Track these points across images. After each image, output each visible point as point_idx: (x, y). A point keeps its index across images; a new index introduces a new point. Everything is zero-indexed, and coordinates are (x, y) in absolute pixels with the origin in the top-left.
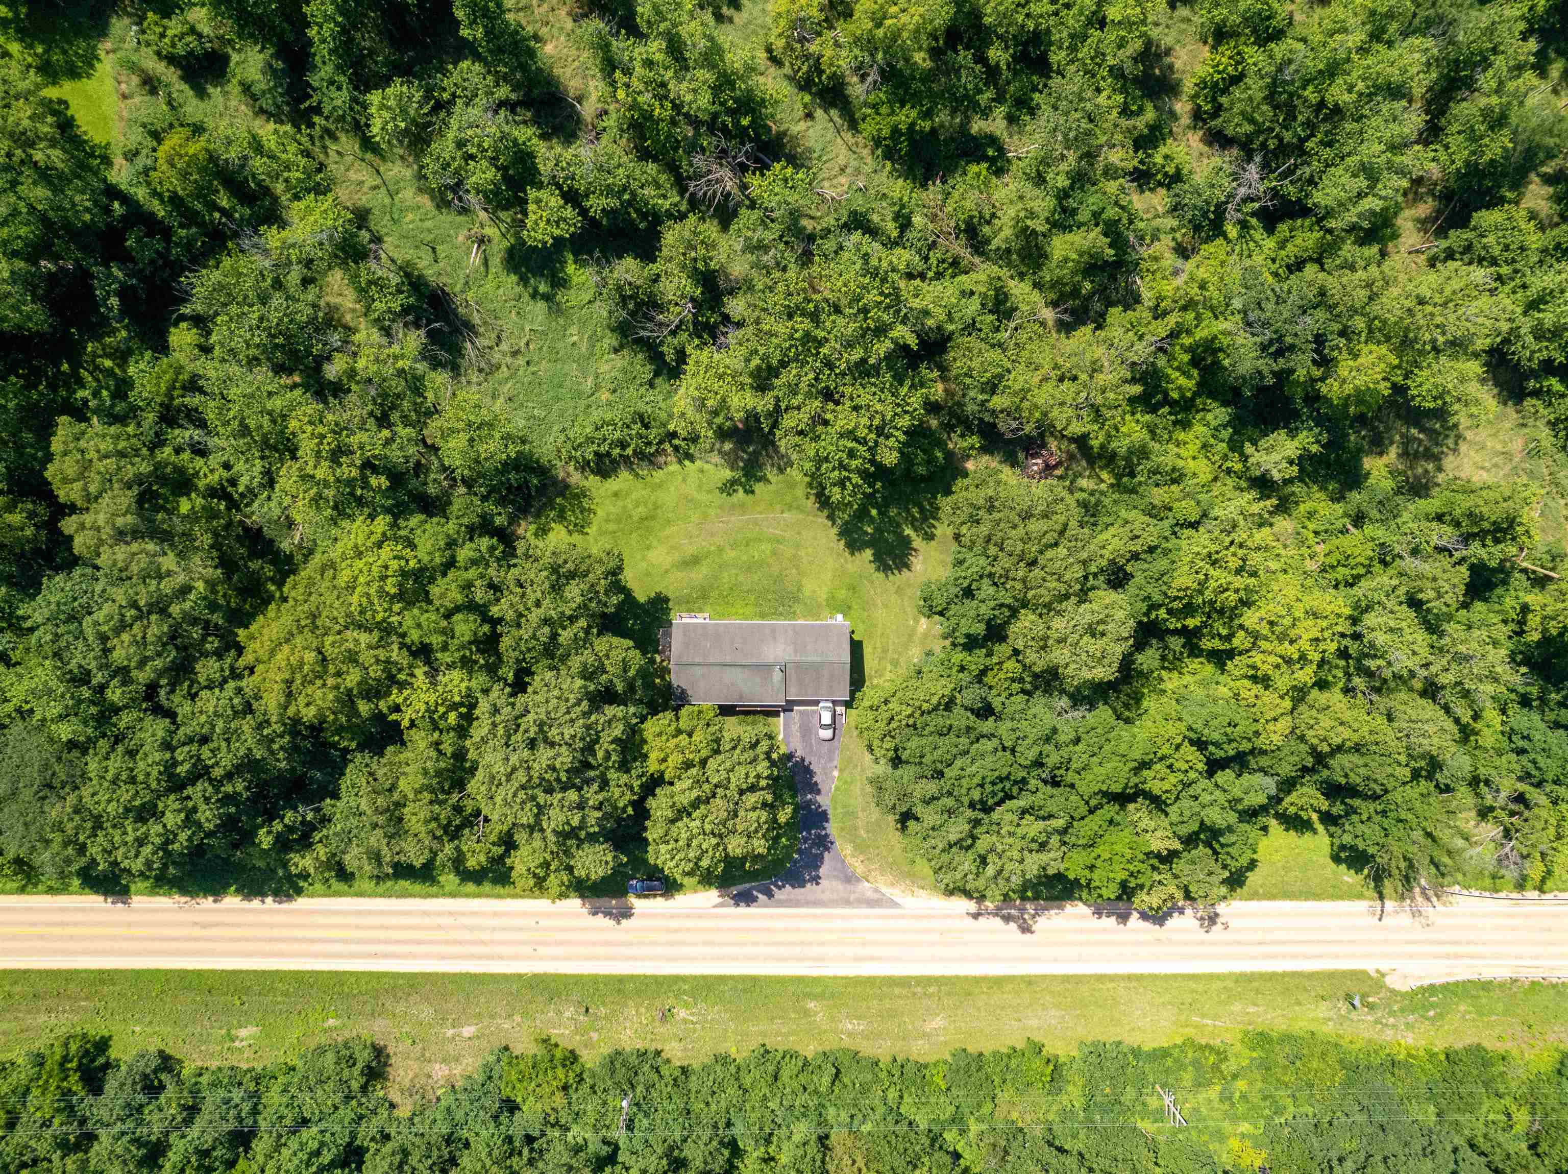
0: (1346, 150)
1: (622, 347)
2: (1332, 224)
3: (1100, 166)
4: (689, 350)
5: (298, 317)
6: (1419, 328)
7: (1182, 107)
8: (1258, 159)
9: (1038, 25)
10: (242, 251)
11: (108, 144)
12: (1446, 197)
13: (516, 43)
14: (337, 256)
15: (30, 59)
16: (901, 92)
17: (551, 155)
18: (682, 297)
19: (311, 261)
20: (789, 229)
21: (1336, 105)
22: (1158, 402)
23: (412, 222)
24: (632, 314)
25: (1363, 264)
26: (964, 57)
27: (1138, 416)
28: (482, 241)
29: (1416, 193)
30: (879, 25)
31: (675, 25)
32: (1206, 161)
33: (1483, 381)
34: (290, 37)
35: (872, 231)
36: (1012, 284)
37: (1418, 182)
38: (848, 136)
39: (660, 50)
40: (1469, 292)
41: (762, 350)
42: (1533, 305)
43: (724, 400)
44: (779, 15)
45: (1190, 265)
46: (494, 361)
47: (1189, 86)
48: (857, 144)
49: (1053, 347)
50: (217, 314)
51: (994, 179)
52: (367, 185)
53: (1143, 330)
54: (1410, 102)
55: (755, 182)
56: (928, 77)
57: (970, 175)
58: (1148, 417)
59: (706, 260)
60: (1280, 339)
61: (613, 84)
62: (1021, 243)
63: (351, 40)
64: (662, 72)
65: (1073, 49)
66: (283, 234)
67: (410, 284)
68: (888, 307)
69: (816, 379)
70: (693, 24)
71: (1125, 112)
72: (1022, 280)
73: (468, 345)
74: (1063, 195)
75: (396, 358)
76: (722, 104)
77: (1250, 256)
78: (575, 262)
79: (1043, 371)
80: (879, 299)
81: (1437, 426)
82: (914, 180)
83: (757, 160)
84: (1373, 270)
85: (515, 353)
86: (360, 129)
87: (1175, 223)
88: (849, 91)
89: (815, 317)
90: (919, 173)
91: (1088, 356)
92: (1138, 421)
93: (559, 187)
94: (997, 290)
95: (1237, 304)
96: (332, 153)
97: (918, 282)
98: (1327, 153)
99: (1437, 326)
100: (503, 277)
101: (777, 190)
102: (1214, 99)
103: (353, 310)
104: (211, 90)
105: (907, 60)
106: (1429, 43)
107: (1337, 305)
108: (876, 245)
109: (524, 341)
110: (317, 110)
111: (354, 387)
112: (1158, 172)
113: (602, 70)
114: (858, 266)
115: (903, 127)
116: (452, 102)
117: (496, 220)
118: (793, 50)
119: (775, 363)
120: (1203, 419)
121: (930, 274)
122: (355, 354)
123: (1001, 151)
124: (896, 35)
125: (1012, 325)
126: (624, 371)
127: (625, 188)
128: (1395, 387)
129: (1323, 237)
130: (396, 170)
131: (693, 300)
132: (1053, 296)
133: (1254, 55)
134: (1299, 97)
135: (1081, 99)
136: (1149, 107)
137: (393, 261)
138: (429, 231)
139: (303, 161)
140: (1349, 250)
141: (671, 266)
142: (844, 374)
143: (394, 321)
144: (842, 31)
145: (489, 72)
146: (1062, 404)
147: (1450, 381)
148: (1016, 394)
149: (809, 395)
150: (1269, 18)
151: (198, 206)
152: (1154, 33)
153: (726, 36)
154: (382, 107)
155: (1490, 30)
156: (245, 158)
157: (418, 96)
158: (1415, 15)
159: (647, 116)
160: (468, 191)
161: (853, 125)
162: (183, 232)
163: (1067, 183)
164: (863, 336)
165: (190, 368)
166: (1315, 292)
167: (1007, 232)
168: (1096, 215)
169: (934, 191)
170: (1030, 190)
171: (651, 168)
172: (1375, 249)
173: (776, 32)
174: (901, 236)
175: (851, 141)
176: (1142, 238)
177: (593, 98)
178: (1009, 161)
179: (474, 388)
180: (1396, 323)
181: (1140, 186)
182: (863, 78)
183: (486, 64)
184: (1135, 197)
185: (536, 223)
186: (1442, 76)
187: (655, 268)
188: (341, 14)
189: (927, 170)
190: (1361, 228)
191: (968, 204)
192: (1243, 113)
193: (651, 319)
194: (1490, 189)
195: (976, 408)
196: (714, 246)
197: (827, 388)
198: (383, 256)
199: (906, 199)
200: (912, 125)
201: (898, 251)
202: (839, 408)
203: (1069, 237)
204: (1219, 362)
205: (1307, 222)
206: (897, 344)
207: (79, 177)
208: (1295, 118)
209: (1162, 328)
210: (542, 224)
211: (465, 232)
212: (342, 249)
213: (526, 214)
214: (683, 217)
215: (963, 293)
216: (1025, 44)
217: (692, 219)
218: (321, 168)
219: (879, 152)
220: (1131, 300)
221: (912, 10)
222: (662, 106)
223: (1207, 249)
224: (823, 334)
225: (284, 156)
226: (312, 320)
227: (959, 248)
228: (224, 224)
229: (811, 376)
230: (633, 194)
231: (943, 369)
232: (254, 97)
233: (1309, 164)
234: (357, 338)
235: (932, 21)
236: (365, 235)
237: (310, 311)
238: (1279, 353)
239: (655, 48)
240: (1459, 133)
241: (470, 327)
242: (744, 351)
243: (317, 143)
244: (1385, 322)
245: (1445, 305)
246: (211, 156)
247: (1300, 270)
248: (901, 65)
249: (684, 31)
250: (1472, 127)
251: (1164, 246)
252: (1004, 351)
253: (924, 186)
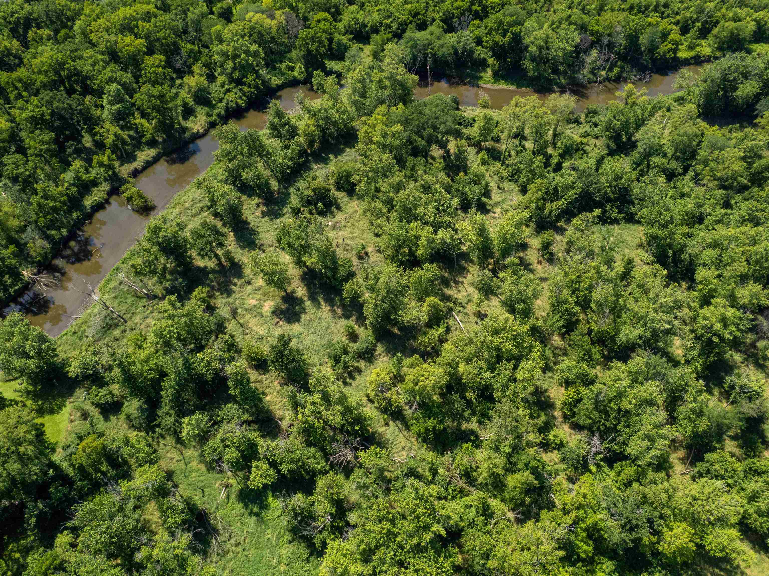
0: (636, 429)
1: (293, 540)
2: (640, 463)
3: (524, 442)
4: (328, 541)
5: (127, 527)
6: (699, 513)
7: (557, 413)
8: (597, 435)
9: (486, 382)
10: (106, 492)
11: (57, 442)
12: (689, 447)
13: (254, 396)
14: (154, 494)
15: (34, 407)
16: (428, 412)
17: (265, 445)
18: (326, 513)
19: (141, 497)
20: (378, 477)
21: (626, 409)
22: (575, 560)
23: (195, 477)
24: (300, 522)
25: (660, 481)
26: (455, 396)
27: (566, 568)
28: (227, 486)
29: (674, 446)
30: (416, 385)
31: (326, 387)
32: (573, 437)
33: (742, 540)
34: (153, 394)
35: (419, 477)
36: (490, 500)
37: (674, 441)
38: (405, 433)
39: (318, 398)
40: (716, 493)
41: (366, 540)
42: (753, 498)
43: (346, 569)
44: (372, 382)
45: (576, 487)
46: (226, 549)
47: (558, 404)
48: (409, 436)
49: (516, 532)
50: (85, 526)
51: (476, 450)
52: (175, 459)
53: (560, 521)
54: (658, 407)
55: (362, 455)
56: (440, 406)
57: (464, 449)
58: (571, 569)
59: (338, 493)
60: (630, 522)
61: (297, 413)
62: (492, 479)
63: (180, 396)
64: (319, 407)
65: (503, 391)
66: (130, 483)
67: (188, 508)
68: (430, 515)
69: (395, 555)
70: (334, 387)
71: (531, 417)
72: (495, 498)
73: (214, 540)
74: (509, 456)
75: (175, 548)
76: (346, 420)
77: (604, 480)
78: (273, 496)
79: (513, 546)
80: (424, 511)
81: (728, 567)
82: (438, 452)
83: (363, 445)
84: (666, 484)
85: (237, 545)
86: (176, 434)
87: (565, 466)
88: (405, 413)
89: (393, 521)
90: (440, 448)
91: (534, 535)
92: (567, 571)
93: (268, 459)
94: (483, 504)
95: (604, 504)
96: (161, 445)
97: (443, 501)
98: (628, 430)
99: (708, 511)
100: (236, 505)
101: (372, 458)
102: (571, 410)
103: (157, 522)
104: (111, 417)
105: (430, 399)
106: (658, 383)
107: (653, 503)
108: (421, 484)
109: (243, 538)
110: (159, 426)
111: (149, 565)
112: (552, 443)
113: (292, 407)
114: (413, 495)
115: (430, 428)
116: (221, 421)
117: (235, 476)
118: (378, 396)
119: (373, 547)
120: (601, 568)
121: (449, 497)
122: (153, 547)
123: (477, 437)
124: (424, 389)
125: (493, 522)
126: (294, 553)
127: (299, 460)
128: (697, 545)
129: (637, 469)
130: (190, 452)
131: (331, 514)
132: (512, 506)
133: (584, 391)
134: (609, 407)
135: (511, 413)
136: (542, 414)
137: (182, 497)
138: (202, 481)
139: (147, 449)
140: (651, 474)
141: (320, 497)
142: (409, 552)
143: (177, 528)
144: (400, 388)
145: (240, 408)
146: (525, 563)
147: (724, 541)
148: (499, 559)
149: (391, 564)
150: (587, 375)
151: (91, 470)
152: (539, 383)
153: (348, 391)
154: (189, 424)
155: (682, 377)
156: (120, 448)
157: (206, 419)
158: (648, 373)
159: (312, 426)
160: (223, 462)
161: (407, 428)
162: (79, 483)
163: (510, 450)
164: (418, 531)
165: (62, 556)
166: (641, 496)
167: (485, 475)
168: (527, 465)
169: (447, 457)
170: (492, 454)
171: (313, 450)
172: (663, 474)
173: (371, 389)
174: (433, 479)
175: (407, 435)
176: (550, 475)
177: (287, 418)
178: (481, 441)
179: (214, 565)
180: (686, 510)
181: (545, 450)
182: (411, 407)
183: (239, 404)
184: (544, 455)
185: (255, 477)
186: (668, 396)
187: (312, 498)
188: (178, 385)
189: (444, 447)
190: (654, 464)
191: (464, 462)
192: (585, 415)
193: (309, 525)
194: (707, 444)
195: (480, 568)
196: (342, 487)
197: (401, 560)
198: (177, 494)
199: (434, 461)
200: (434, 427)
201: (432, 486)
202: (408, 571)
203: (515, 476)
204: (602, 536)
205: (628, 462)
206: (435, 534)
207: (37, 458)
208: (609, 416)
209: (569, 520)
210: (258, 478)
211: (220, 482)
212: (157, 491)
213: (250, 473)
214: (327, 473)
215: (467, 506)
216: (482, 390)
217: (331, 473)
218: (155, 451)
219: (420, 439)
220: (551, 506)
221: (431, 378)
222: (319, 422)
223: (583, 478)
224: (397, 530)
225: (138, 446)
226: (134, 528)
227: (462, 484)
228: (102, 479)
229: (392, 553)
230: (303, 463)
231: (461, 547)
232: (131, 421)
233: (621, 436)
234: (157, 537)
235: (439, 382)
236: (170, 484)
237: (134, 523)
238: (631, 530)
239: (317, 397)
240: (684, 419)
241: (216, 531)
242: (356, 541)
243: (155, 440)
244: (680, 510)
245: (707, 499)
246: (104, 447)
247: (630, 485)
248: (427, 401)
249: (329, 389)
250: (689, 416)
251: (561, 478)
252: (491, 536)
253: (442, 454)
